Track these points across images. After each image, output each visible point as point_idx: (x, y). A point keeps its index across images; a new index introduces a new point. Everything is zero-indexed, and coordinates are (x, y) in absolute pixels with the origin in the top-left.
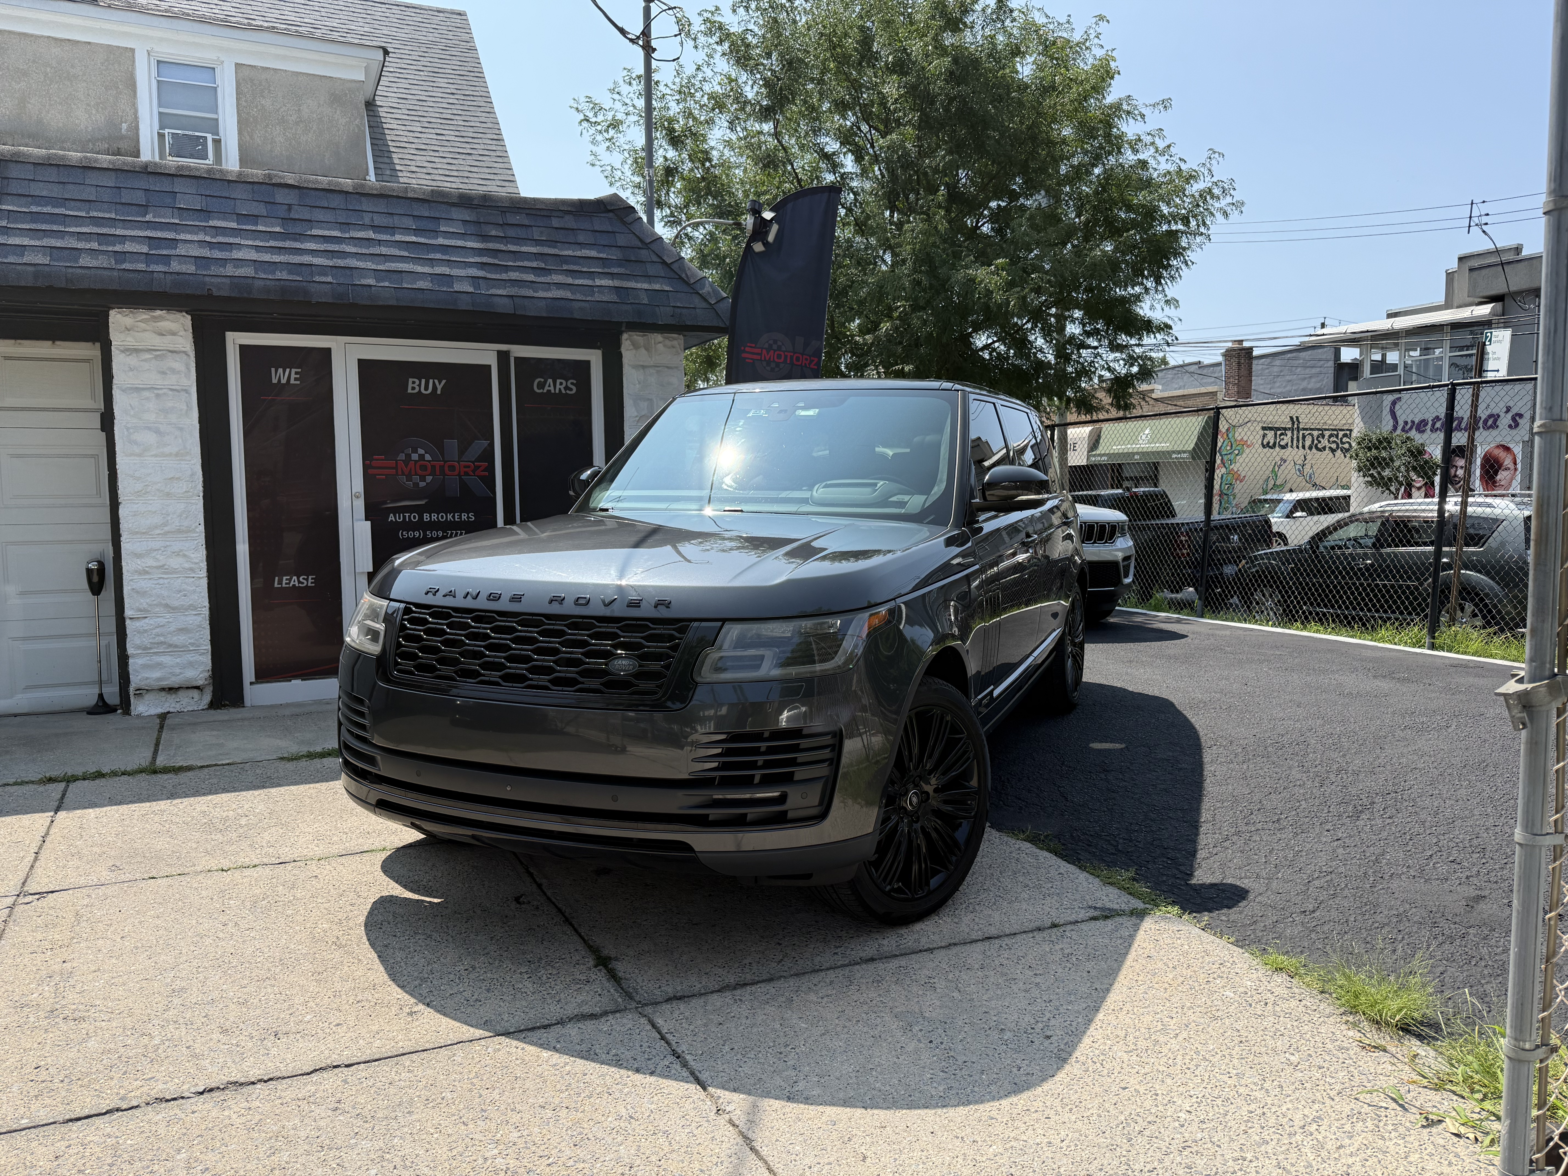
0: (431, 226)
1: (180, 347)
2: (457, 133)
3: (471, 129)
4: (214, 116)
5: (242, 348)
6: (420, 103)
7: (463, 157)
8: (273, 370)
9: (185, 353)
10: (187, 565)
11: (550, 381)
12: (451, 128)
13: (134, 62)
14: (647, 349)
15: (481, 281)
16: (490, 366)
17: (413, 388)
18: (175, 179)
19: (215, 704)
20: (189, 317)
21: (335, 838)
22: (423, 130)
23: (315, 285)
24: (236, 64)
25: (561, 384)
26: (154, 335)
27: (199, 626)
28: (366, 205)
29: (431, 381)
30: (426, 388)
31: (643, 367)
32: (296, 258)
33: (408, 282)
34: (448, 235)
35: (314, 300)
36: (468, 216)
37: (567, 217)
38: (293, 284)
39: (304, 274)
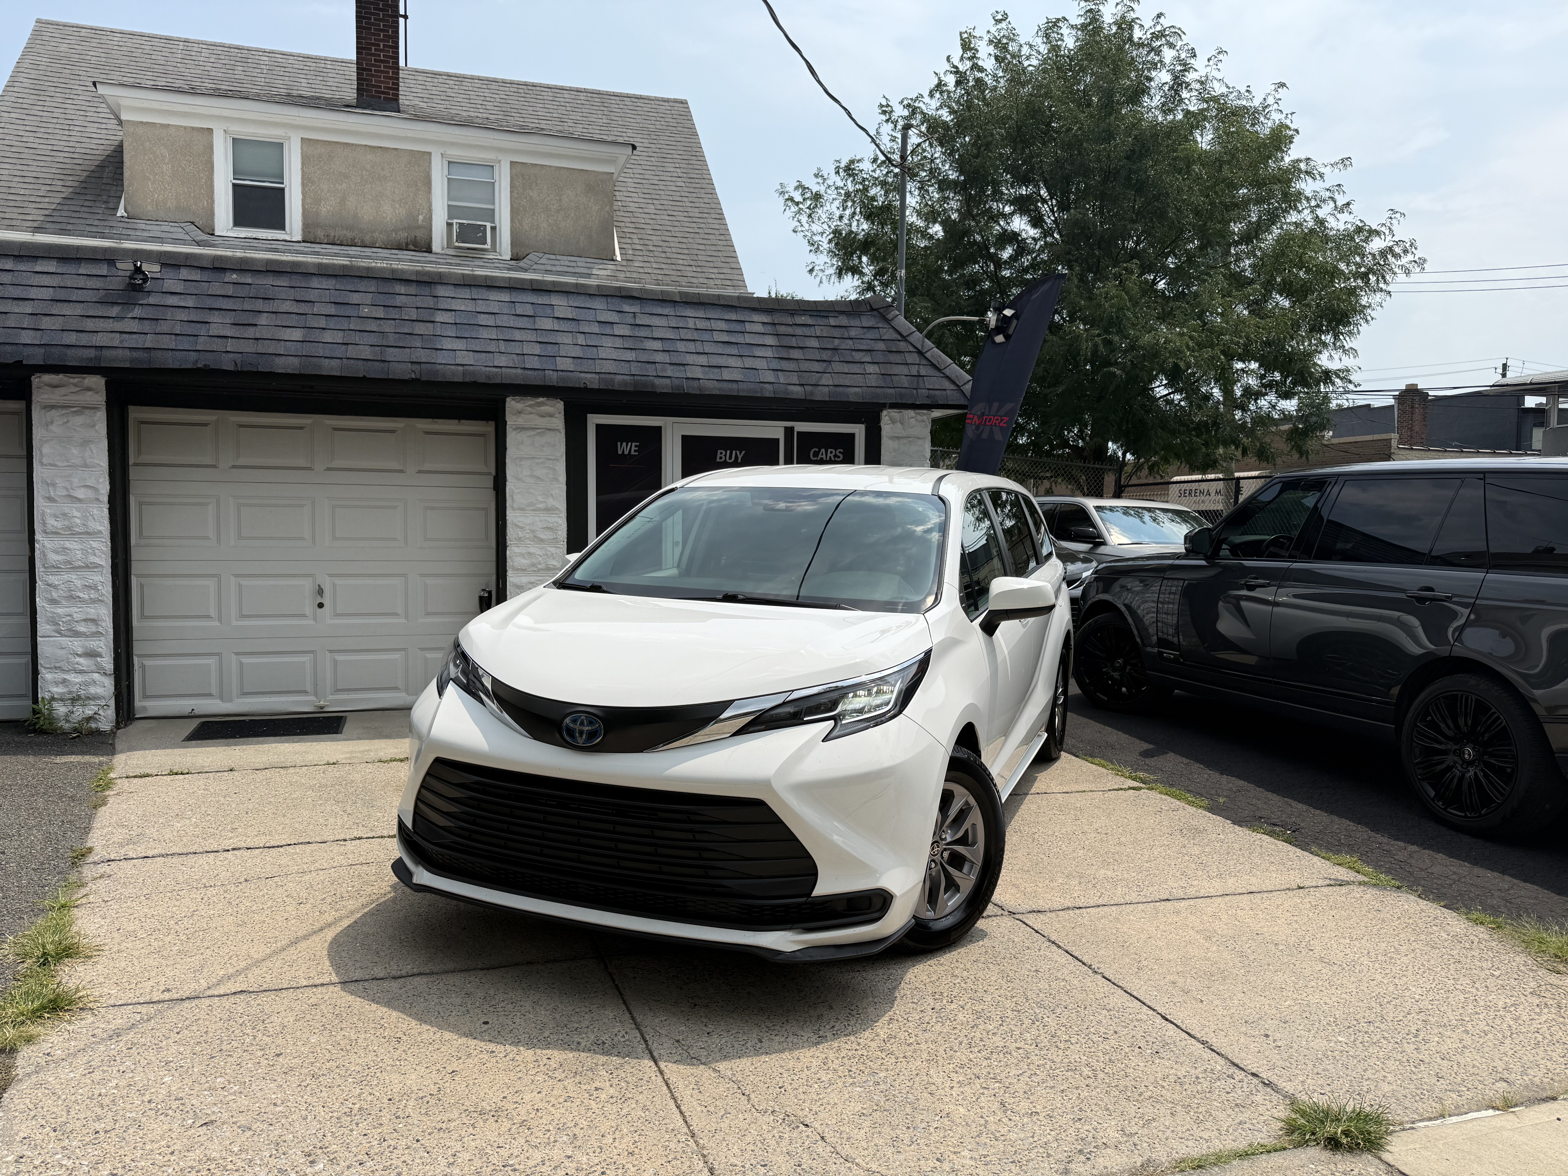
1: (553, 426)
2: (686, 214)
3: (697, 210)
4: (491, 207)
5: (599, 427)
6: (654, 187)
7: (692, 235)
8: (619, 444)
9: (557, 430)
11: (823, 450)
12: (681, 209)
13: (430, 163)
14: (902, 423)
15: (779, 373)
16: (778, 440)
17: (721, 458)
20: (562, 403)
22: (657, 212)
23: (658, 378)
24: (511, 162)
25: (831, 452)
26: (537, 417)
28: (689, 311)
29: (734, 452)
30: (730, 458)
31: (898, 438)
32: (644, 357)
33: (726, 375)
34: (752, 335)
35: (658, 391)
36: (765, 318)
37: (841, 317)
38: (643, 378)
39: (651, 370)
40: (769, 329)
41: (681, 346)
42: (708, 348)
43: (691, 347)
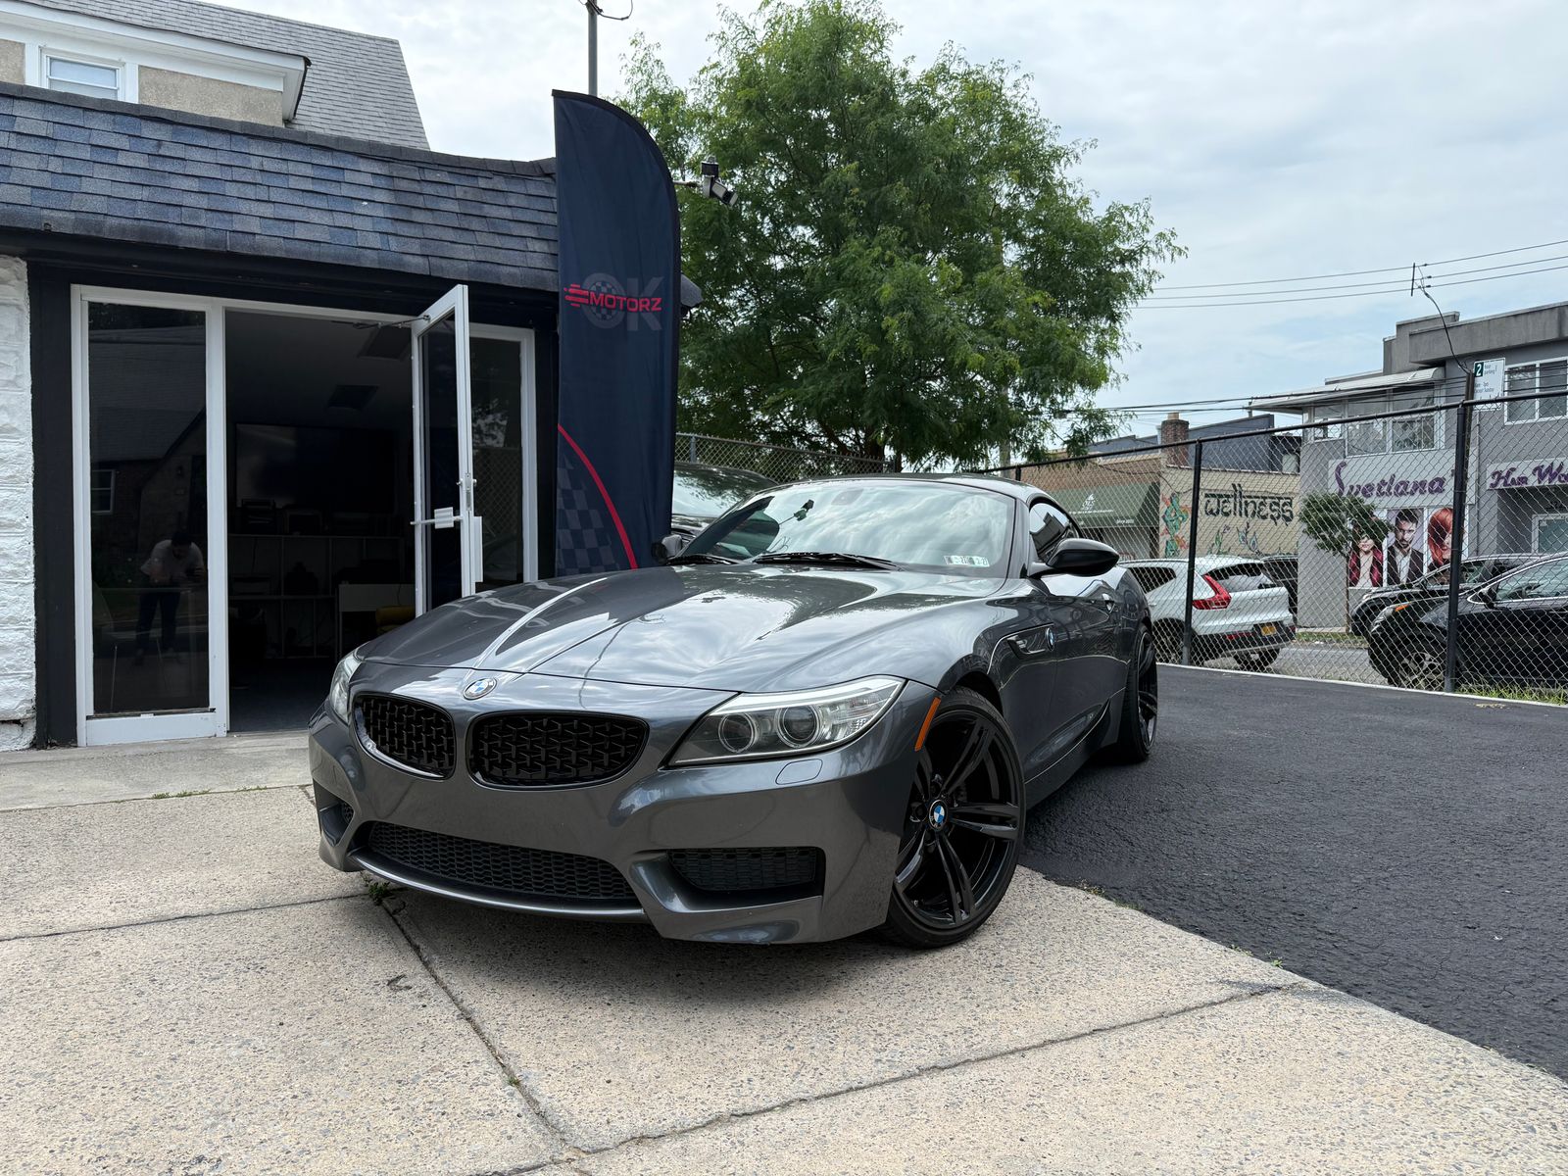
0: (334, 176)
1: (10, 299)
5: (92, 306)
9: (17, 306)
10: (9, 568)
13: (23, 57)
15: (390, 237)
18: (16, 102)
19: (38, 744)
20: (25, 264)
21: (143, 900)
23: (184, 228)
24: (140, 66)
27: (22, 644)
28: (256, 148)
32: (165, 198)
33: (301, 232)
34: (354, 187)
35: (181, 245)
36: (377, 168)
37: (496, 179)
38: (155, 225)
39: (172, 215)
40: (382, 182)
41: (231, 189)
42: (275, 195)
43: (250, 192)
